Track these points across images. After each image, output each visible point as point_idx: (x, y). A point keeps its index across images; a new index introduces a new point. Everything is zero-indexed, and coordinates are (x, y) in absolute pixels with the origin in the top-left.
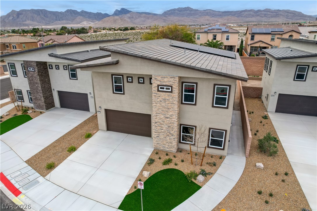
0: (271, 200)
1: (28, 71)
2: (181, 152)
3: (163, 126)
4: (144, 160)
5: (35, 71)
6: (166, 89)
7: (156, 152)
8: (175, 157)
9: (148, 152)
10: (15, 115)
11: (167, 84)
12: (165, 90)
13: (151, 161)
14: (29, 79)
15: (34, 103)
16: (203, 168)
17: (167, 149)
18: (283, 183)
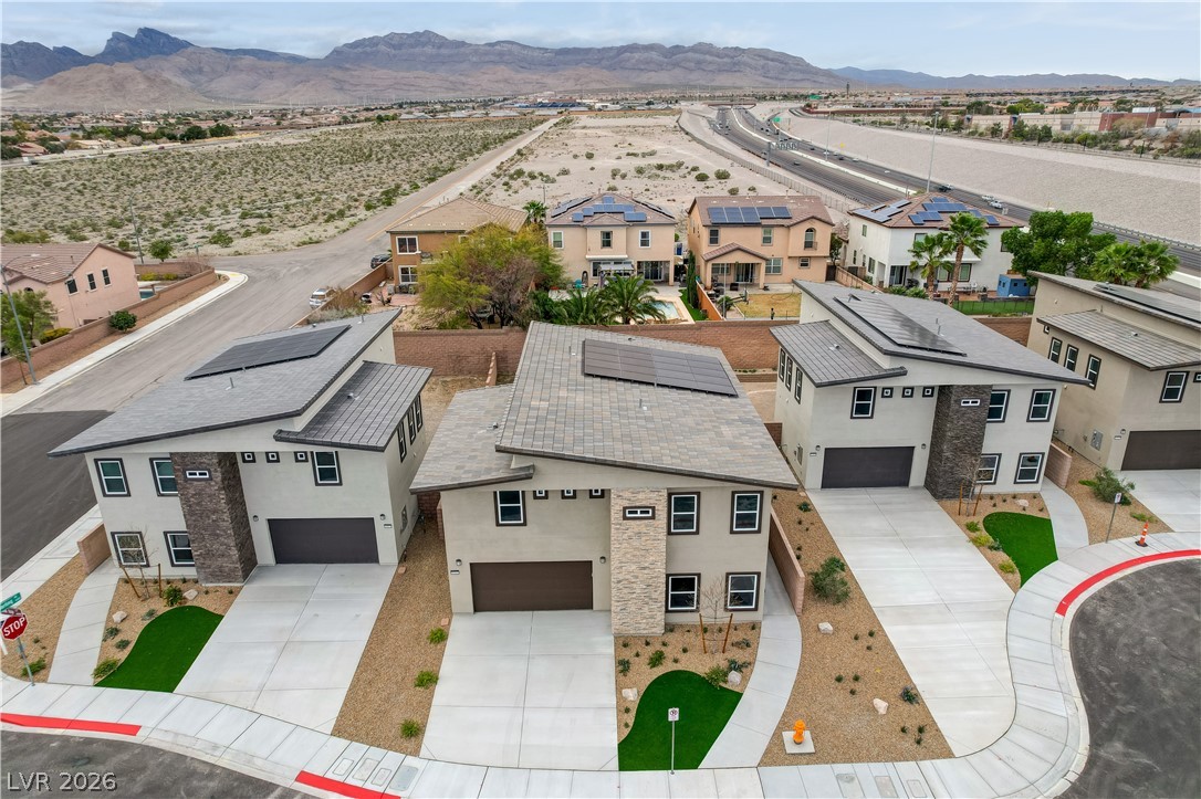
0: (858, 686)
1: (186, 480)
2: (672, 631)
3: (634, 585)
4: (608, 667)
5: (211, 479)
6: (642, 512)
7: (623, 642)
8: (664, 644)
9: (606, 649)
10: (151, 614)
11: (644, 503)
12: (639, 515)
13: (624, 667)
14: (186, 502)
15: (200, 568)
16: (729, 655)
17: (645, 632)
18: (869, 653)
